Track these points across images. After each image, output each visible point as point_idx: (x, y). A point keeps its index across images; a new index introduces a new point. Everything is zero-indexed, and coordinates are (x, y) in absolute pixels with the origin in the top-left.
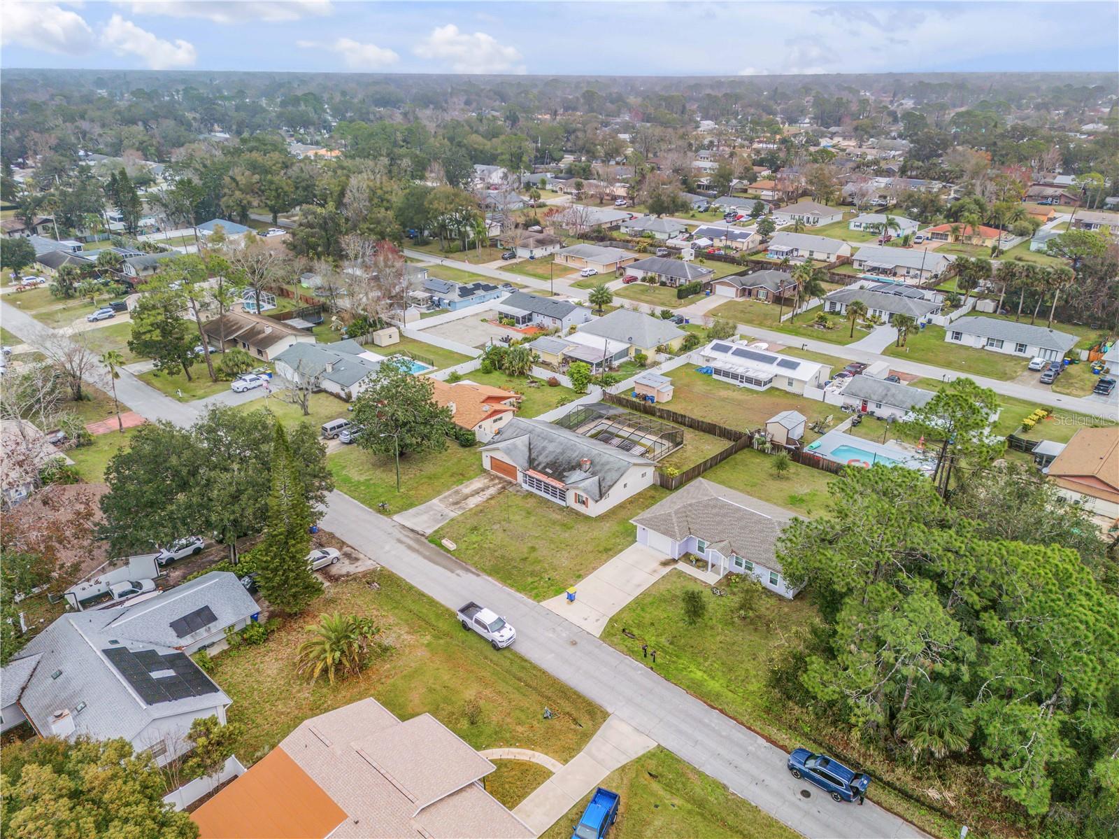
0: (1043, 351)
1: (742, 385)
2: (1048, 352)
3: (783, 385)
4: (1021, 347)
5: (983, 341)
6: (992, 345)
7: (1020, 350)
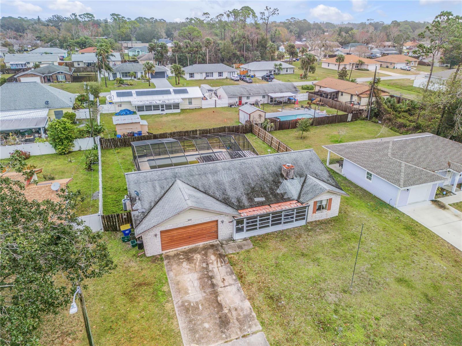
0: (229, 73)
1: (164, 112)
2: (231, 73)
3: (185, 106)
4: (220, 74)
5: (204, 75)
6: (208, 76)
7: (220, 76)
